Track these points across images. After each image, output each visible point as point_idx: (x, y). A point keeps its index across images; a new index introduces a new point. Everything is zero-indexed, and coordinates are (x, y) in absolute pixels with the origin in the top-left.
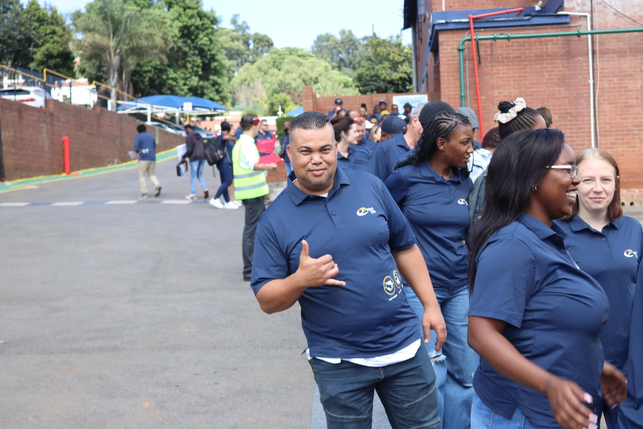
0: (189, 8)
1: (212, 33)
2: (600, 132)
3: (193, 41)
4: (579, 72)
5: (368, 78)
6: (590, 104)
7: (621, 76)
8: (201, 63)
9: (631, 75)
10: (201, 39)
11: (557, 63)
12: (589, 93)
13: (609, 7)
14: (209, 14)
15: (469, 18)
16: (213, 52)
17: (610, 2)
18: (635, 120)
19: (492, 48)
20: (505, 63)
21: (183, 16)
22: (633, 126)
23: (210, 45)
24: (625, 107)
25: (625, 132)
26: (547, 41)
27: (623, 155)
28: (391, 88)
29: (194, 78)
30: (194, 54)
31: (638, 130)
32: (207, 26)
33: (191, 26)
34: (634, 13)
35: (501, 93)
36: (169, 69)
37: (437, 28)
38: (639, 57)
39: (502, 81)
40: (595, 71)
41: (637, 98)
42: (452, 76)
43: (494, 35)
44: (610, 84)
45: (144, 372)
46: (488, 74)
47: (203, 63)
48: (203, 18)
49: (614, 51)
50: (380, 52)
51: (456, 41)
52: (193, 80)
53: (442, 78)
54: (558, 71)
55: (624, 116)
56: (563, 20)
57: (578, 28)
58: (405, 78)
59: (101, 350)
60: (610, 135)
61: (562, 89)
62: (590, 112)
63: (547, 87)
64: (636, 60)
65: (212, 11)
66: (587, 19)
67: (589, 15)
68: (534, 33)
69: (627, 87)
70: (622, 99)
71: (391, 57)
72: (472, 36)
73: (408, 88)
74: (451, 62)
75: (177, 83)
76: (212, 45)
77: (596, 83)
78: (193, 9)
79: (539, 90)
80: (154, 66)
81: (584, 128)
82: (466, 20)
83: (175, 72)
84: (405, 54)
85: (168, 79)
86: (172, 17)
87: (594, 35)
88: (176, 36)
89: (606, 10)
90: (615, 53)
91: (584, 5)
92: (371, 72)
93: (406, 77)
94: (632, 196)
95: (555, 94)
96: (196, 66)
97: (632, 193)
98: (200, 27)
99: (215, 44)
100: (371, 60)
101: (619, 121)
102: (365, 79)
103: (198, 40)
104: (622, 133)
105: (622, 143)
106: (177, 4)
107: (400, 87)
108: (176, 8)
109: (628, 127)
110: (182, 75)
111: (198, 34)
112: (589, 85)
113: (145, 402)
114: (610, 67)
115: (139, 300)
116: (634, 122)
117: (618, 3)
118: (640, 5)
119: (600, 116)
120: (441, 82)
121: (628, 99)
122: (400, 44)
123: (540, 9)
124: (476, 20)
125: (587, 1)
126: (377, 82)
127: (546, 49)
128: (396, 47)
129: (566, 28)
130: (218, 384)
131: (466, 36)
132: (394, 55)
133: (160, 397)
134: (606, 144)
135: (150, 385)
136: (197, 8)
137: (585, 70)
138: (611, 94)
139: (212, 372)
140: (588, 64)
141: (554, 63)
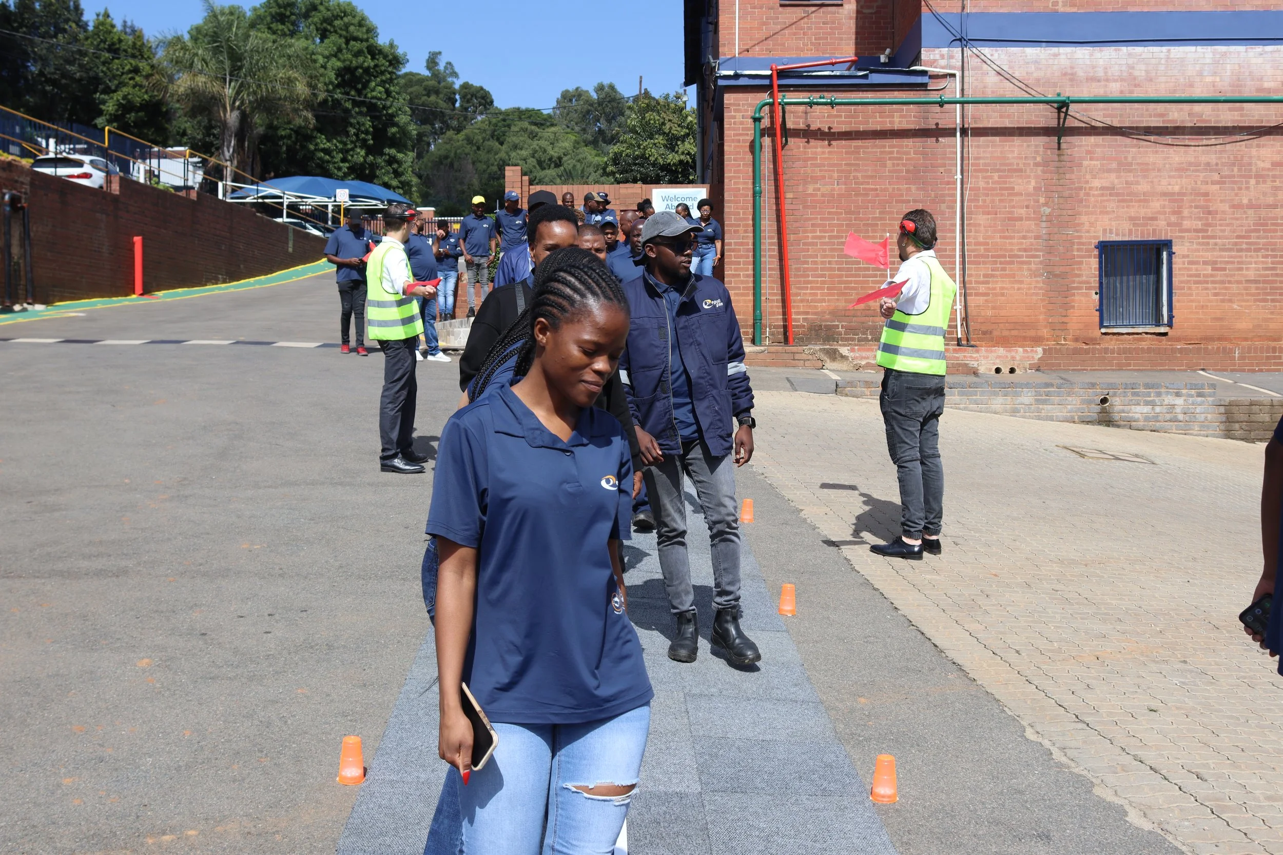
0: (356, 39)
1: (391, 81)
2: (969, 256)
3: (359, 92)
4: (940, 162)
5: (630, 160)
6: (955, 212)
7: (1004, 171)
8: (370, 126)
9: (1021, 170)
10: (373, 90)
11: (907, 146)
12: (955, 195)
13: (989, 62)
14: (387, 50)
15: (771, 69)
16: (390, 111)
17: (992, 55)
18: (1024, 241)
19: (806, 119)
20: (826, 142)
21: (344, 51)
22: (1020, 250)
23: (385, 100)
24: (1010, 219)
25: (1008, 259)
26: (890, 111)
27: (1003, 295)
28: (666, 177)
29: (358, 150)
30: (360, 113)
31: (1027, 257)
32: (383, 68)
33: (357, 68)
34: (1027, 73)
35: (819, 189)
36: (319, 135)
37: (721, 83)
38: (1033, 143)
39: (821, 171)
40: (965, 162)
41: (1027, 207)
42: (744, 159)
43: (809, 98)
44: (988, 183)
45: (157, 611)
46: (799, 159)
47: (373, 127)
48: (377, 57)
49: (995, 132)
50: (650, 120)
51: (750, 105)
52: (359, 153)
53: (726, 163)
55: (1007, 234)
56: (919, 79)
57: (941, 92)
58: (687, 161)
59: (99, 573)
60: (984, 263)
61: (913, 187)
62: (955, 225)
63: (890, 183)
64: (1028, 146)
65: (392, 45)
66: (955, 79)
67: (958, 74)
68: (872, 97)
69: (1013, 189)
70: (1005, 207)
71: (666, 128)
72: (774, 99)
73: (691, 178)
74: (741, 138)
75: (333, 157)
76: (391, 99)
77: (965, 180)
78: (362, 40)
79: (878, 187)
80: (295, 128)
81: (945, 250)
82: (769, 72)
83: (329, 140)
84: (688, 125)
85: (317, 150)
86: (327, 53)
87: (965, 105)
88: (331, 83)
89: (985, 66)
90: (996, 135)
91: (951, 57)
92: (634, 151)
93: (690, 161)
94: (1013, 358)
95: (902, 195)
96: (362, 132)
97: (1013, 354)
98: (372, 70)
99: (394, 98)
100: (635, 132)
101: (999, 240)
103: (368, 90)
104: (1003, 260)
105: (1002, 276)
106: (336, 32)
108: (333, 38)
109: (1012, 250)
110: (340, 146)
111: (369, 81)
112: (955, 183)
113: (143, 658)
114: (988, 155)
115: (186, 497)
116: (1022, 243)
117: (1002, 57)
118: (1036, 62)
119: (970, 231)
120: (726, 169)
121: (1014, 207)
122: (682, 109)
123: (887, 61)
124: (782, 74)
125: (957, 51)
126: (643, 167)
127: (891, 122)
128: (674, 113)
129: (922, 92)
130: (270, 632)
131: (765, 97)
132: (672, 125)
133: (169, 650)
134: (978, 276)
135: (160, 632)
136: (367, 40)
137: (950, 159)
138: (988, 199)
139: (266, 614)
140: (955, 150)
141: (902, 147)
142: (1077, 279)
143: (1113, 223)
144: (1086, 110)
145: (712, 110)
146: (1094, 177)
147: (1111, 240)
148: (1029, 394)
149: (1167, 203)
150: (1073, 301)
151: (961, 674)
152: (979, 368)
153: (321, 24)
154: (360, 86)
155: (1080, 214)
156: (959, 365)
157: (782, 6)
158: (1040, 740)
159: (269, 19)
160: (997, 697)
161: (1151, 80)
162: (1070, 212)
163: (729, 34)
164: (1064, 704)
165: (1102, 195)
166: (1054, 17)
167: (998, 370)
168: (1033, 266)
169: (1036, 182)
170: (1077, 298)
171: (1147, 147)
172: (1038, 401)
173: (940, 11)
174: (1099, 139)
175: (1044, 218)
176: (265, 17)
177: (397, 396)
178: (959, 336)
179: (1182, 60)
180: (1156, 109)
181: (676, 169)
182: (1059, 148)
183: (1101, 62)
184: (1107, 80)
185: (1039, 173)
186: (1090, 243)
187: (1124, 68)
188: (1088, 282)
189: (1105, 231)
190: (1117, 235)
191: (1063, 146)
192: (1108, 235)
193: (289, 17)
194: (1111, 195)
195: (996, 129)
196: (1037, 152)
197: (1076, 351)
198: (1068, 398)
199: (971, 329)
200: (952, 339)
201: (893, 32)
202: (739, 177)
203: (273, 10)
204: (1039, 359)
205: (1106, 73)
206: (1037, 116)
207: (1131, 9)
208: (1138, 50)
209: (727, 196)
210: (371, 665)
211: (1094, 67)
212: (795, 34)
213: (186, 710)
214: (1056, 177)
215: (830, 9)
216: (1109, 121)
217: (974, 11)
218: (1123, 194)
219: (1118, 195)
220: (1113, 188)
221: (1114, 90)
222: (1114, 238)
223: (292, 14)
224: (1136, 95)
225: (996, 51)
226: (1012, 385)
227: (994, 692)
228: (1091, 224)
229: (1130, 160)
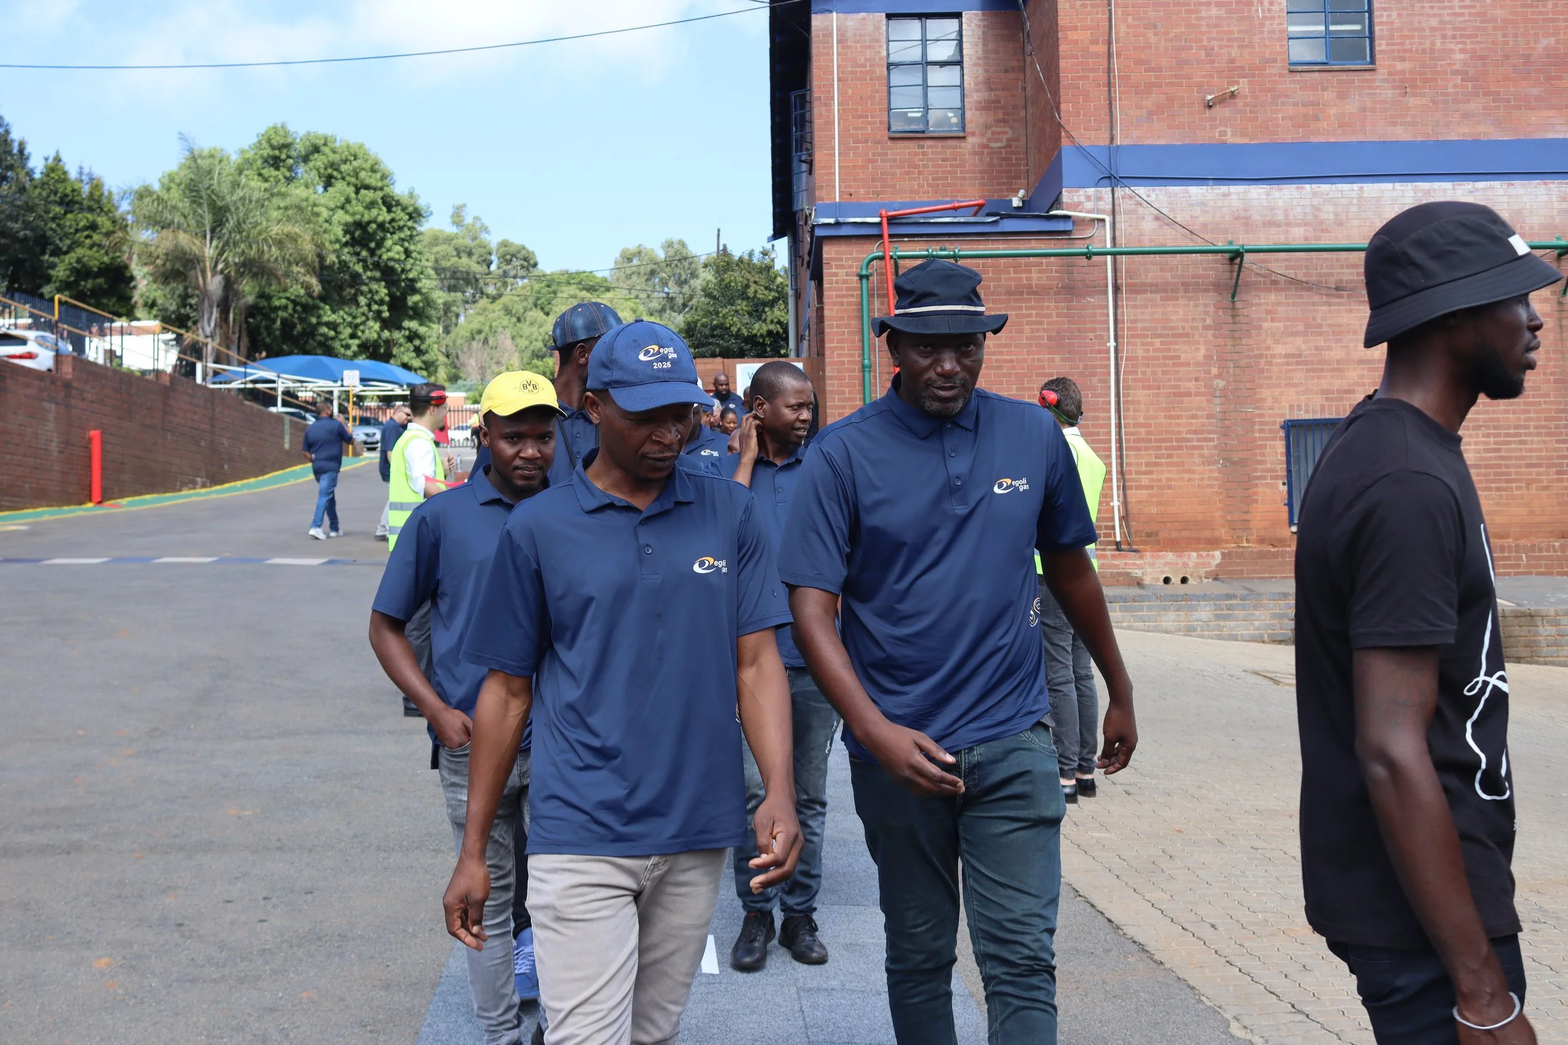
0: (367, 187)
1: (411, 238)
2: (1127, 441)
3: (372, 252)
4: (1088, 326)
5: (707, 331)
6: (1109, 387)
7: (1167, 336)
8: (386, 294)
9: (1187, 335)
10: (389, 250)
11: (1048, 308)
12: (1108, 366)
13: (1146, 206)
14: (405, 201)
15: (881, 217)
16: (411, 275)
17: (1148, 196)
18: (1194, 421)
21: (354, 202)
22: (1189, 432)
23: (404, 262)
25: (1175, 444)
26: (1026, 265)
27: (1170, 487)
28: (751, 350)
29: (371, 323)
30: (372, 279)
31: (1198, 440)
32: (401, 223)
33: (369, 223)
34: (1192, 217)
36: (322, 305)
37: (819, 232)
38: (1201, 301)
40: (1120, 326)
41: (1197, 380)
42: (848, 326)
43: (928, 250)
44: (1148, 351)
45: (119, 897)
47: (390, 295)
48: (394, 209)
49: (1155, 288)
50: (730, 283)
51: (856, 259)
52: (372, 327)
53: (826, 330)
54: (1048, 323)
55: (1173, 413)
56: (1061, 226)
57: (1088, 241)
58: (778, 332)
59: (45, 850)
60: (1146, 449)
61: (1057, 357)
62: (1109, 403)
63: (1028, 353)
64: (1196, 306)
65: (411, 195)
66: (1105, 226)
67: (1108, 219)
68: (1004, 249)
69: (1179, 357)
70: (1170, 380)
71: (750, 292)
72: (885, 252)
73: (783, 352)
74: (845, 300)
75: (340, 333)
76: (412, 261)
77: (1120, 348)
78: (375, 189)
79: (1014, 357)
80: (293, 297)
81: (1098, 434)
82: (877, 220)
83: (334, 312)
84: (778, 287)
85: (319, 324)
86: (332, 205)
87: (1118, 257)
88: (337, 241)
89: (1140, 209)
90: (1156, 292)
91: (1100, 199)
92: (713, 320)
93: (781, 331)
94: (1185, 565)
95: (1043, 367)
96: (376, 302)
97: (1185, 559)
98: (387, 225)
99: (416, 259)
100: (714, 298)
101: (1163, 421)
102: (701, 333)
103: (384, 250)
104: (1168, 444)
105: (1168, 464)
106: (343, 178)
107: (768, 349)
108: (340, 185)
109: (1180, 433)
110: (349, 319)
111: (383, 239)
112: (1108, 351)
113: (100, 957)
114: (1147, 317)
115: (158, 751)
116: (1191, 424)
117: (1161, 197)
118: (1203, 204)
119: (1128, 410)
120: (826, 337)
121: (1180, 380)
122: (769, 268)
123: (1021, 205)
124: (892, 221)
125: (1106, 192)
126: (723, 339)
127: (1027, 279)
128: (761, 272)
129: (1064, 242)
130: (265, 921)
131: (875, 250)
132: (757, 287)
133: (135, 947)
134: (1139, 464)
135: (123, 923)
136: (381, 189)
137: (1101, 322)
138: (1149, 370)
139: (260, 898)
140: (1105, 311)
141: (1041, 308)
142: (1260, 467)
143: (1302, 398)
144: (1264, 261)
145: (808, 267)
146: (1277, 342)
147: (1300, 418)
148: (1208, 608)
149: (1366, 372)
150: (1256, 493)
151: (1144, 956)
152: (1144, 577)
153: (326, 169)
154: (373, 245)
155: (1261, 386)
156: (1120, 574)
157: (892, 139)
158: (1249, 1036)
159: (259, 162)
160: (1191, 983)
161: (1341, 224)
162: (1249, 385)
163: (828, 174)
164: (1277, 991)
165: (1288, 364)
166: (1222, 149)
167: (1167, 580)
168: (1206, 452)
169: (1207, 350)
170: (1260, 490)
171: (1339, 304)
172: (1218, 617)
173: (1085, 143)
174: (1282, 297)
175: (1218, 393)
176: (255, 161)
177: (424, 620)
178: (1118, 539)
179: (1378, 200)
180: (1348, 259)
181: (764, 341)
182: (1234, 308)
183: (1280, 203)
184: (1288, 225)
185: (1210, 337)
186: (1274, 423)
187: (1308, 210)
188: (1273, 471)
189: (1291, 407)
190: (1307, 412)
191: (1239, 305)
192: (1296, 412)
193: (284, 161)
194: (1298, 363)
195: (1157, 285)
196: (1206, 313)
197: (1262, 555)
198: (1257, 613)
199: (1132, 531)
200: (1109, 543)
201: (1028, 170)
202: (843, 348)
203: (267, 152)
204: (1217, 566)
205: (1286, 216)
206: (1205, 269)
207: (1314, 139)
208: (1325, 188)
209: (829, 371)
210: (396, 959)
211: (1272, 209)
212: (908, 173)
213: (157, 1022)
214: (1230, 342)
215: (950, 143)
216: (1291, 273)
217: (1124, 143)
218: (1312, 362)
219: (1305, 363)
220: (1300, 355)
221: (1297, 236)
222: (1303, 415)
223: (289, 157)
224: (1322, 244)
225: (1154, 191)
226: (1186, 598)
227: (1186, 977)
228: (1275, 400)
229: (1319, 320)
